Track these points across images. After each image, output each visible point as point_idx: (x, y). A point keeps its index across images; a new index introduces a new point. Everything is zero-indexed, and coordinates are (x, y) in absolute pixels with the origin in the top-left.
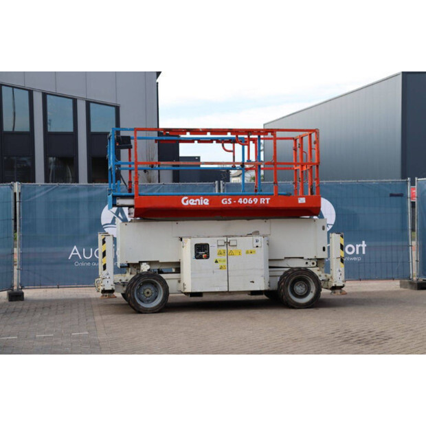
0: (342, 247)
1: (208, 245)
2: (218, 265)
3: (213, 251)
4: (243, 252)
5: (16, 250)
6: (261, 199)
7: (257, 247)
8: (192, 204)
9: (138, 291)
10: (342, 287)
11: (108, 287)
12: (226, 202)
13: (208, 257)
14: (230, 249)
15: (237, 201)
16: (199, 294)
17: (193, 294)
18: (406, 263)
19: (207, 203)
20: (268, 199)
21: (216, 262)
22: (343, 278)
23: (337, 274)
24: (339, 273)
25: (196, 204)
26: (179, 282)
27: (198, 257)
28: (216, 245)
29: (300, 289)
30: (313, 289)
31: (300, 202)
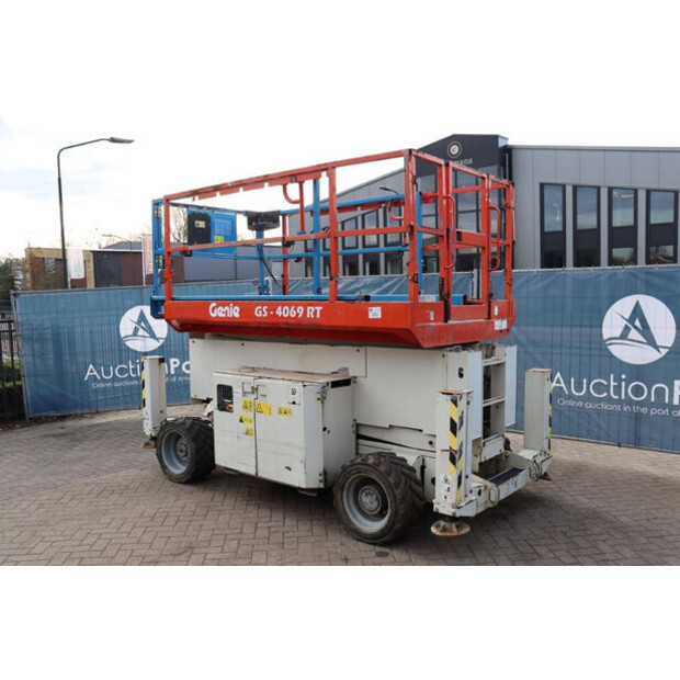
1: (231, 388)
2: (244, 426)
3: (237, 400)
4: (275, 411)
6: (309, 308)
7: (294, 403)
8: (221, 315)
12: (261, 313)
13: (231, 410)
15: (275, 310)
19: (237, 315)
20: (319, 309)
24: (446, 486)
25: (224, 315)
27: (221, 406)
28: (241, 391)
31: (371, 316)
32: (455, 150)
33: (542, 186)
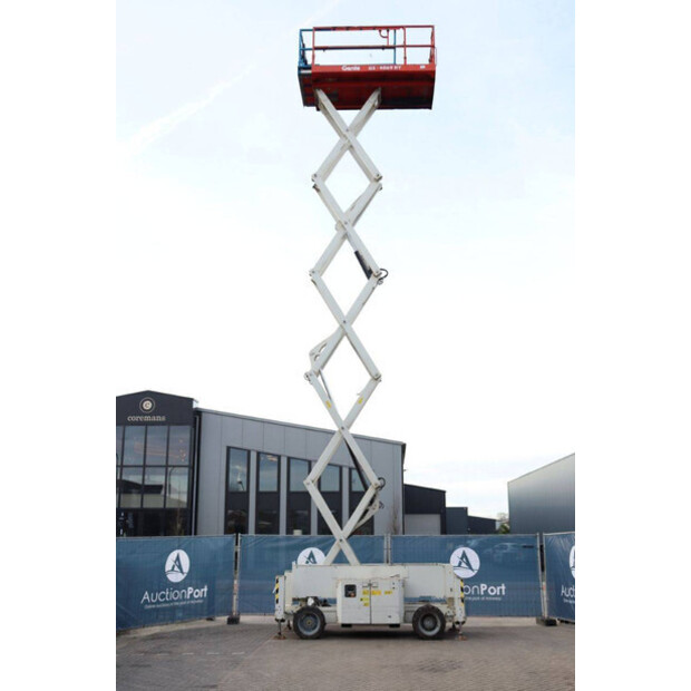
0: (462, 590)
1: (356, 586)
2: (363, 602)
3: (359, 590)
4: (383, 593)
5: (236, 582)
7: (393, 588)
9: (302, 621)
10: (463, 623)
11: (280, 617)
13: (355, 596)
14: (373, 589)
16: (349, 625)
17: (344, 625)
18: (538, 603)
21: (361, 600)
22: (463, 615)
23: (459, 612)
27: (347, 595)
28: (361, 586)
29: (428, 623)
30: (439, 624)
32: (148, 405)
33: (229, 448)
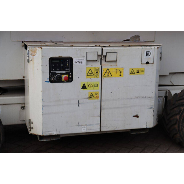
1: (71, 59)
2: (87, 92)
4: (126, 73)
7: (147, 63)
13: (70, 80)
14: (106, 66)
21: (84, 87)
26: (23, 108)
27: (54, 78)
28: (84, 61)
